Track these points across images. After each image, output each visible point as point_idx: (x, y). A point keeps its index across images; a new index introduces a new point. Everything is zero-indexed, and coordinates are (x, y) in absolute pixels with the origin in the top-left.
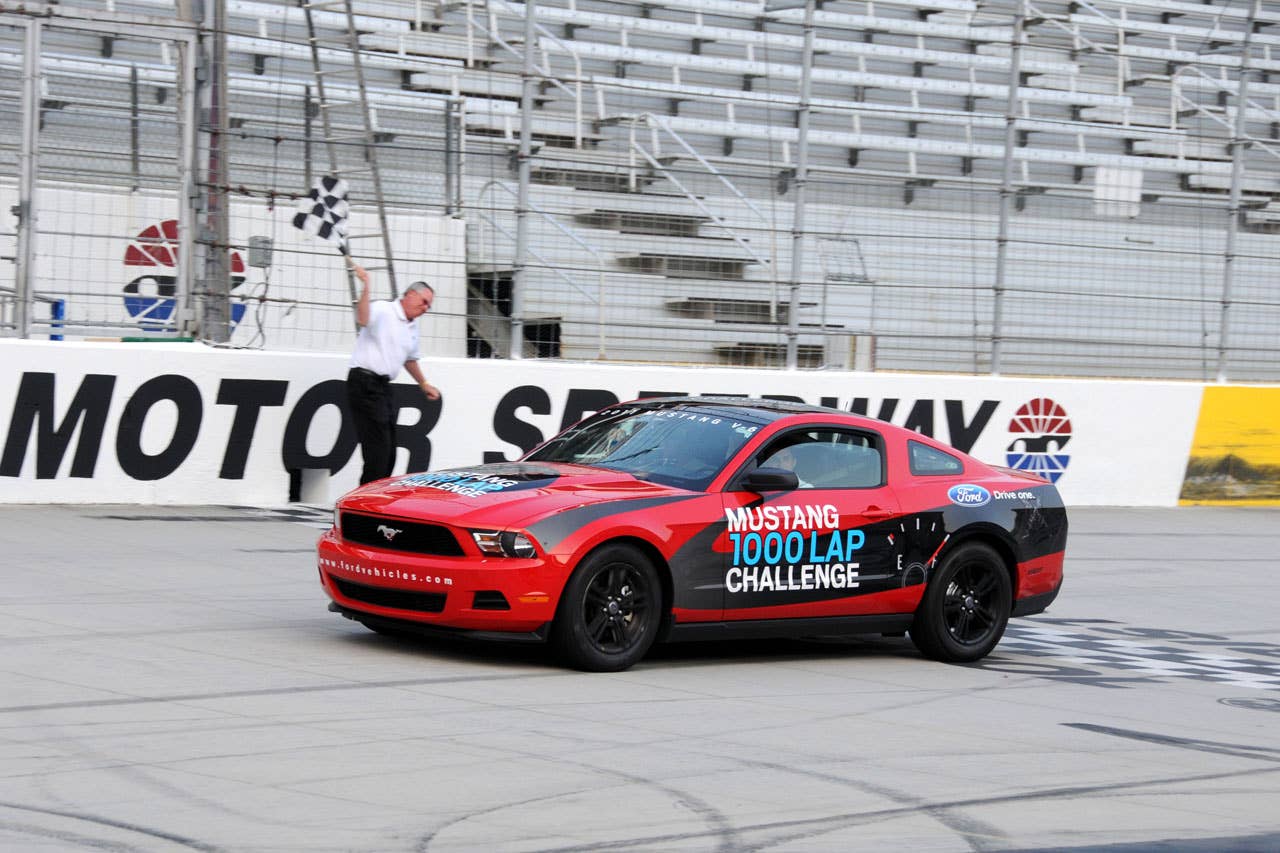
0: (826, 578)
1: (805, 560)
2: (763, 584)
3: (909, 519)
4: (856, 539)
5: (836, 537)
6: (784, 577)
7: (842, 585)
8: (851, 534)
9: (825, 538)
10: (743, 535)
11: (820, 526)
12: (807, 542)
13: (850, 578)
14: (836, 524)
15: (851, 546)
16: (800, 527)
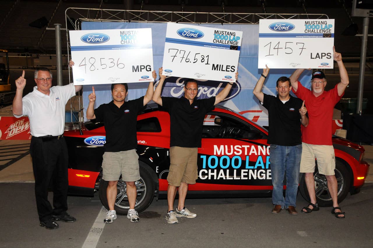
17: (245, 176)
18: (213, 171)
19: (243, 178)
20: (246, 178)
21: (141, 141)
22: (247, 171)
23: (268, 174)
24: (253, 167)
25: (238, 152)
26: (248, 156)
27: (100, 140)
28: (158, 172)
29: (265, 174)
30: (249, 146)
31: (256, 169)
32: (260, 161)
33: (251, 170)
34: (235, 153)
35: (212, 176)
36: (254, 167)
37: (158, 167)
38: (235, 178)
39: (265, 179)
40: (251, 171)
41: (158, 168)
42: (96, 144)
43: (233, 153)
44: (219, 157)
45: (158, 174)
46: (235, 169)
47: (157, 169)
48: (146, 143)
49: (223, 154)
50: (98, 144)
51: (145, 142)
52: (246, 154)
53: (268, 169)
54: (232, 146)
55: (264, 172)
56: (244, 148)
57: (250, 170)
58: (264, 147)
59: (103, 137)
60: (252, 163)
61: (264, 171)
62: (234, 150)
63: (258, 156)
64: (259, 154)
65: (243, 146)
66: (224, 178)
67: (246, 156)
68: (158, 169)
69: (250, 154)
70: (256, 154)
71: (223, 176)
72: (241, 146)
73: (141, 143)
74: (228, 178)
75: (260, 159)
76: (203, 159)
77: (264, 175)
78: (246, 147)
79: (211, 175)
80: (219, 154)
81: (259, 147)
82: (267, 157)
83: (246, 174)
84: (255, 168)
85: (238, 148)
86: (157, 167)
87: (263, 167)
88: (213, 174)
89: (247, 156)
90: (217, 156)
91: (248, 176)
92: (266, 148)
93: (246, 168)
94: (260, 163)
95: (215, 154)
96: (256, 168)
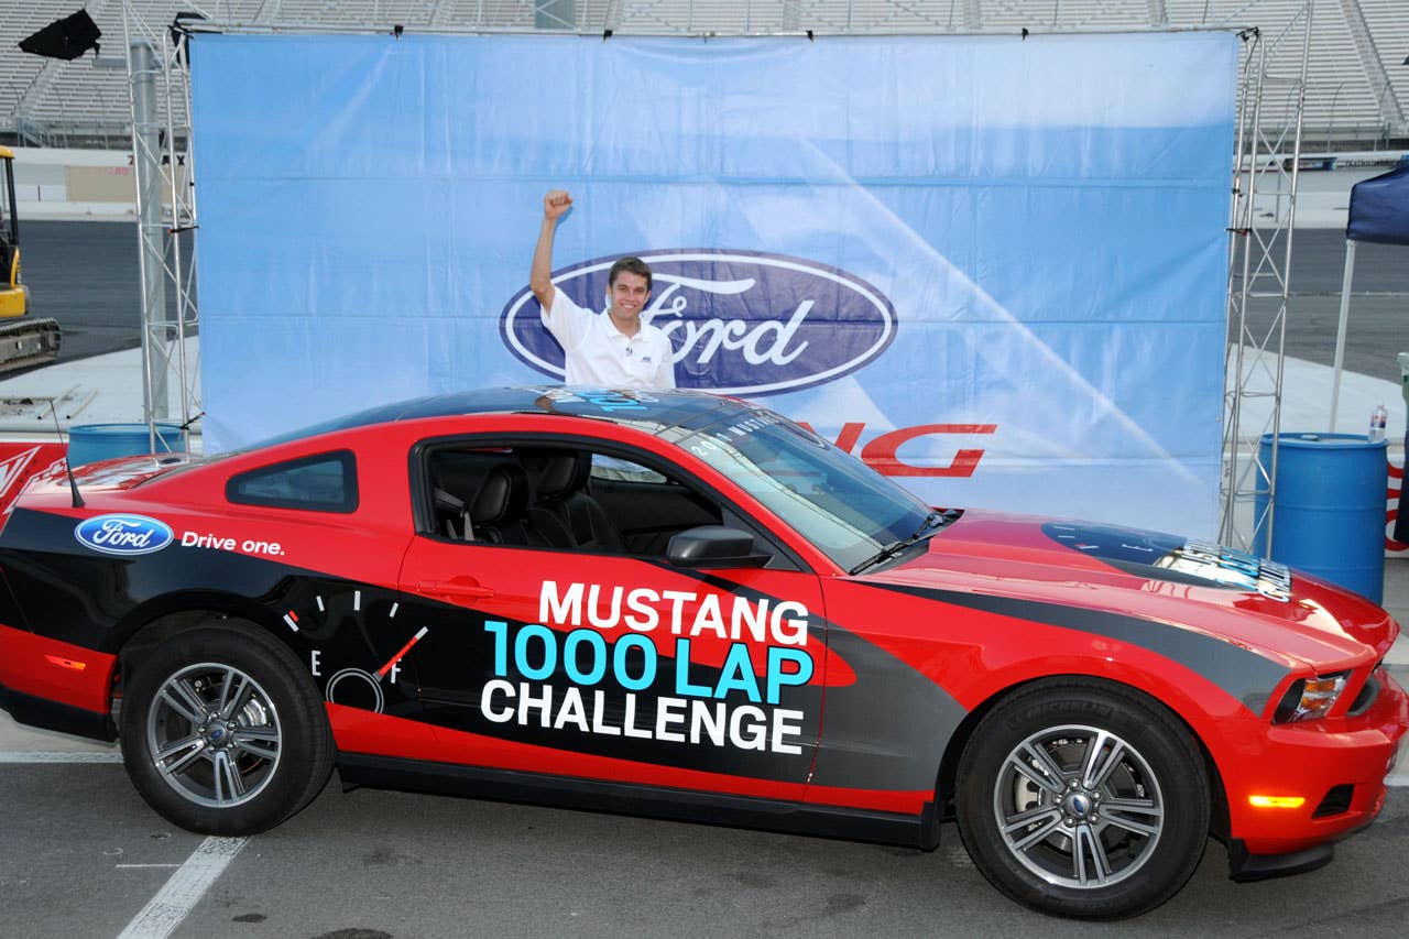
17: (671, 727)
18: (536, 692)
19: (662, 735)
20: (680, 738)
21: (265, 544)
22: (682, 703)
23: (779, 729)
24: (710, 689)
25: (643, 618)
26: (687, 641)
27: (126, 530)
28: (319, 674)
29: (764, 728)
30: (692, 597)
31: (720, 701)
32: (738, 667)
33: (702, 704)
34: (630, 621)
35: (534, 714)
36: (714, 692)
37: (319, 653)
38: (630, 731)
39: (762, 747)
40: (700, 709)
41: (317, 656)
42: (110, 546)
43: (622, 620)
44: (561, 635)
45: (321, 683)
46: (631, 692)
47: (315, 663)
48: (282, 553)
49: (576, 621)
50: (118, 546)
51: (278, 547)
52: (676, 628)
53: (779, 706)
54: (618, 592)
55: (758, 719)
56: (671, 602)
57: (695, 703)
58: (764, 604)
59: (135, 521)
60: (704, 674)
61: (760, 715)
62: (625, 610)
63: (729, 644)
64: (736, 634)
65: (668, 595)
66: (584, 727)
67: (677, 637)
68: (318, 663)
69: (695, 631)
70: (722, 634)
71: (580, 718)
72: (661, 595)
73: (265, 551)
74: (599, 728)
75: (739, 655)
76: (492, 635)
77: (761, 731)
78: (679, 598)
79: (530, 709)
80: (560, 619)
81: (741, 605)
82: (771, 649)
83: (679, 719)
84: (716, 696)
85: (643, 600)
86: (315, 653)
87: (755, 696)
88: (535, 703)
89: (679, 641)
90: (552, 630)
91: (684, 728)
92: (771, 609)
93: (678, 692)
94: (738, 675)
95: (544, 618)
96: (722, 695)
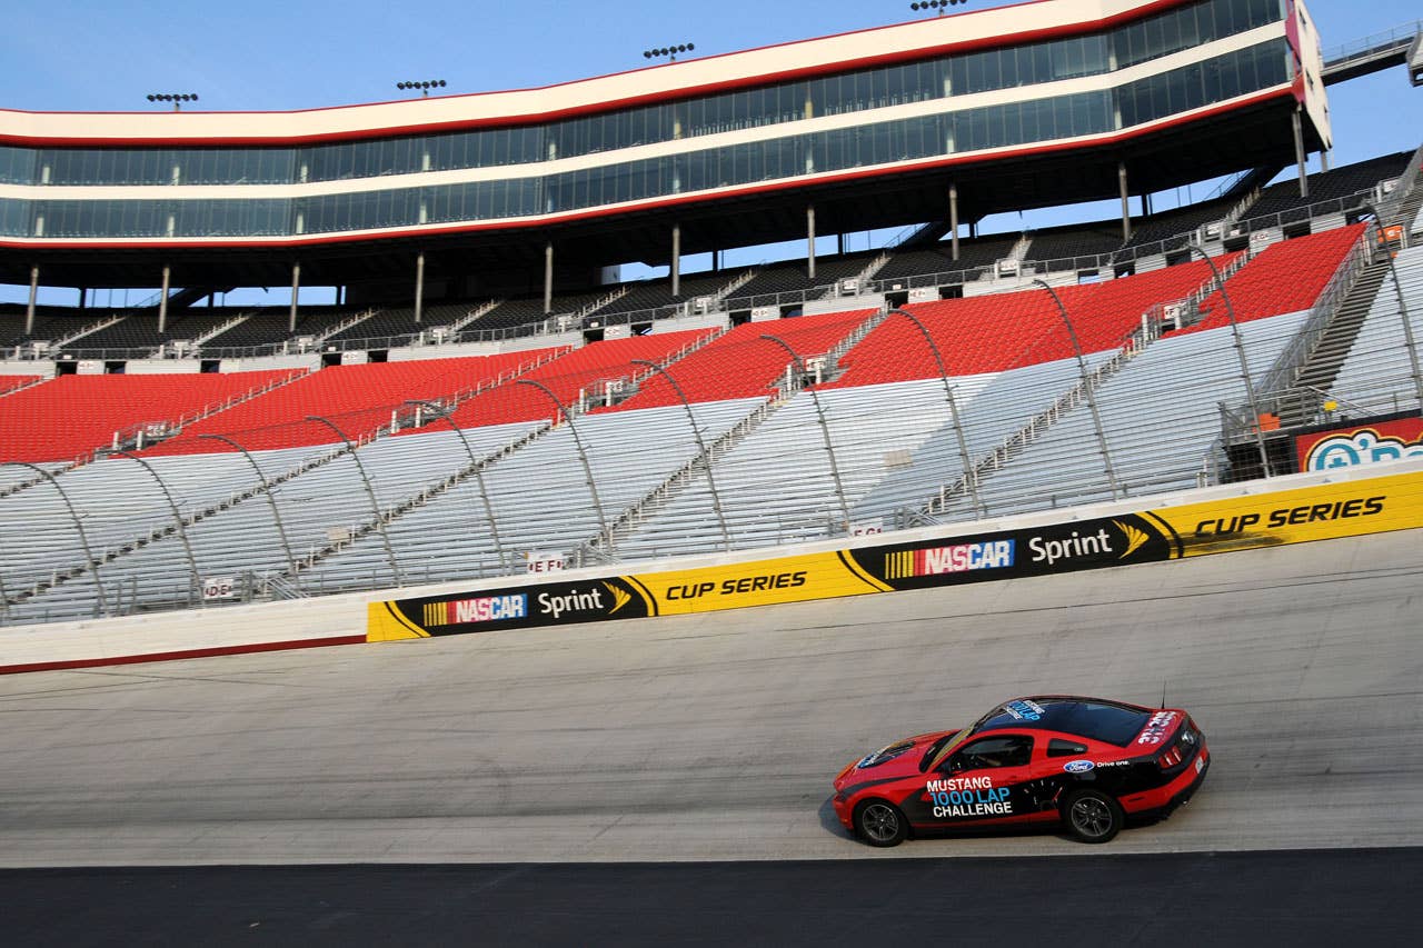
0: (991, 809)
1: (976, 801)
2: (954, 813)
3: (1037, 781)
4: (1004, 792)
5: (991, 791)
6: (966, 811)
7: (1002, 811)
8: (1000, 790)
9: (985, 793)
10: (937, 793)
11: (980, 786)
12: (975, 795)
13: (1006, 808)
14: (990, 786)
15: (1002, 796)
16: (968, 789)
